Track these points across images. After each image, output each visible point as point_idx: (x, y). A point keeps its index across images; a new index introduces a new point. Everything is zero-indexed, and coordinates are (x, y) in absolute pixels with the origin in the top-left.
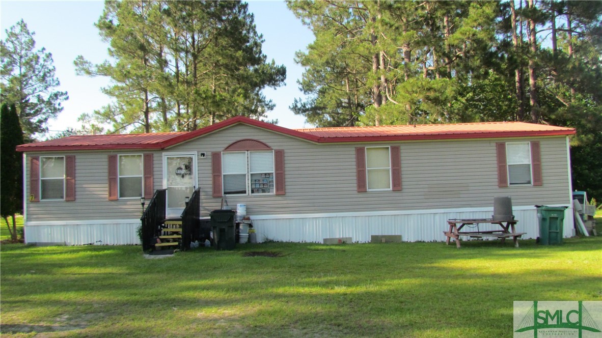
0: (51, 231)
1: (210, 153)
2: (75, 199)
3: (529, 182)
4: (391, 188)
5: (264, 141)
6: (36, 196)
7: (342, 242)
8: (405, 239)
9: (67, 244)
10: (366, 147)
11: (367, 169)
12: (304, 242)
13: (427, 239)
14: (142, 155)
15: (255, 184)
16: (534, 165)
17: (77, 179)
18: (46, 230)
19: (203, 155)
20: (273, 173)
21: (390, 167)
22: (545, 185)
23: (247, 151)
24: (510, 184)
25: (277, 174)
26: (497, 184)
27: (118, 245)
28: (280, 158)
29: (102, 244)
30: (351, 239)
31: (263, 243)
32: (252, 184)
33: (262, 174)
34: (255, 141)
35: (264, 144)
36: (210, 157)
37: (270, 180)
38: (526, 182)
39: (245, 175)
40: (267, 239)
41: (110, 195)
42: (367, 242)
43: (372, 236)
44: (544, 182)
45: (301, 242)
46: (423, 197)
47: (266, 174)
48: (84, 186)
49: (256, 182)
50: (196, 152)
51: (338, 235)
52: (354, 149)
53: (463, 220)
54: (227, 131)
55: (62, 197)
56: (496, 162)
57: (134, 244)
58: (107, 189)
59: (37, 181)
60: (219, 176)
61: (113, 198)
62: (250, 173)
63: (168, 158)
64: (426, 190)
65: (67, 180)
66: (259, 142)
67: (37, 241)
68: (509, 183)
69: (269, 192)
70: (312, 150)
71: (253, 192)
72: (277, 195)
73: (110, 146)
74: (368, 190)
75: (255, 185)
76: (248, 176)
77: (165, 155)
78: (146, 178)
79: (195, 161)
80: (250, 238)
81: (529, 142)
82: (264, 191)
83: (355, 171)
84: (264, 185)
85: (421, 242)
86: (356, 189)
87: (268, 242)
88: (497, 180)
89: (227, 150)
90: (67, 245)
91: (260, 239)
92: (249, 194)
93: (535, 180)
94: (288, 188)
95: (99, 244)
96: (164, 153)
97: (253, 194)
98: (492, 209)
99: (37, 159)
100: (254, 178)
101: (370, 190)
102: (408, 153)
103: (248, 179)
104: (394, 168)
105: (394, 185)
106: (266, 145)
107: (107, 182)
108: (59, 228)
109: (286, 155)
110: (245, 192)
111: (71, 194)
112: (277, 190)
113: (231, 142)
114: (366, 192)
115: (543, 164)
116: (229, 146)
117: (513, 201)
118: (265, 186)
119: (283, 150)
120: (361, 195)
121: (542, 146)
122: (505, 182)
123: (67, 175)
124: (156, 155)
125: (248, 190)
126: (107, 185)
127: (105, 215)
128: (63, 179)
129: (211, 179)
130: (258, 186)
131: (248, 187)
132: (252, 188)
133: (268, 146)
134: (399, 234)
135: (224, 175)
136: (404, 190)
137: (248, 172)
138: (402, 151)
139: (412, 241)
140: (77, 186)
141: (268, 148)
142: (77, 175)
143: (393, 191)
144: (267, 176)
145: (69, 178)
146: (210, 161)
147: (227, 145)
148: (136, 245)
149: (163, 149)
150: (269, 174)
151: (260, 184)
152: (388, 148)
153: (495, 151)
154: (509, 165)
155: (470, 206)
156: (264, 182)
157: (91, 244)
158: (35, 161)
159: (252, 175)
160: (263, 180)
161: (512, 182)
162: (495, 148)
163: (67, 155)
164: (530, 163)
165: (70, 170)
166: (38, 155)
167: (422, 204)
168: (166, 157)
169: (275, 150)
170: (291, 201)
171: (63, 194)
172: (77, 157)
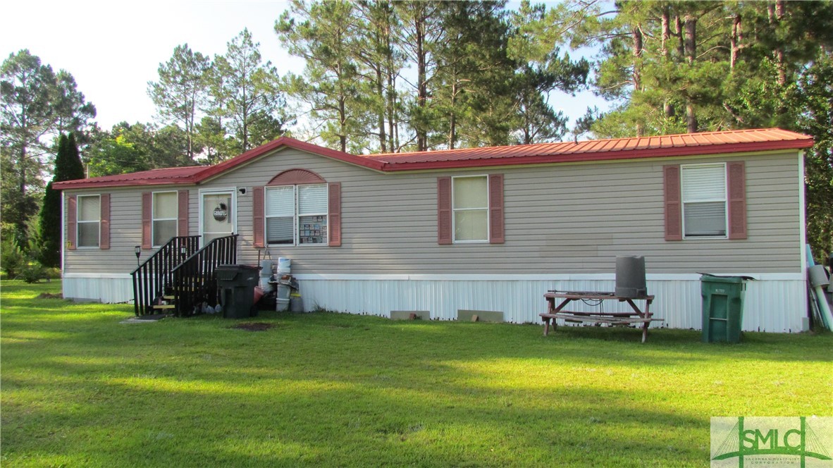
0: (87, 285)
1: (250, 189)
2: (110, 247)
3: (722, 234)
4: (488, 241)
5: (315, 171)
6: (73, 243)
7: (416, 318)
8: (508, 318)
9: (102, 301)
10: (452, 177)
11: (453, 209)
12: (365, 314)
14: (177, 192)
15: (305, 230)
16: (732, 204)
17: (112, 222)
18: (82, 284)
19: (243, 191)
20: (326, 216)
21: (488, 208)
22: (751, 239)
23: (295, 185)
24: (686, 235)
25: (330, 217)
26: (663, 234)
28: (335, 193)
30: (428, 313)
31: (313, 312)
32: (300, 231)
33: (313, 216)
34: (302, 170)
35: (315, 175)
36: (251, 194)
37: (323, 225)
38: (717, 232)
39: (292, 218)
40: (319, 307)
41: (144, 243)
42: (451, 319)
43: (459, 311)
44: (750, 233)
45: (361, 314)
46: (536, 254)
47: (318, 217)
48: (119, 231)
49: (306, 228)
50: (235, 187)
51: (411, 305)
52: (435, 180)
53: (569, 293)
54: (271, 159)
55: (98, 245)
56: (661, 198)
58: (141, 235)
59: (74, 224)
60: (262, 219)
61: (147, 246)
62: (298, 215)
63: (205, 196)
64: (544, 243)
65: (102, 223)
66: (309, 172)
67: (74, 296)
68: (683, 235)
69: (321, 242)
70: (377, 182)
71: (301, 241)
72: (330, 246)
74: (454, 241)
75: (304, 232)
76: (296, 219)
77: (201, 192)
78: (180, 222)
79: (234, 201)
80: (290, 304)
81: (725, 164)
82: (315, 241)
83: (436, 212)
84: (315, 232)
85: (531, 324)
86: (436, 239)
87: (320, 312)
88: (662, 229)
89: (272, 183)
90: (102, 303)
91: (309, 307)
92: (296, 244)
93: (732, 230)
94: (346, 236)
96: (200, 190)
97: (302, 245)
99: (74, 198)
100: (304, 222)
101: (457, 242)
102: (517, 185)
103: (296, 224)
104: (493, 208)
105: (492, 235)
106: (318, 176)
107: (141, 226)
108: (94, 282)
109: (343, 189)
110: (291, 242)
111: (106, 241)
112: (331, 239)
113: (276, 173)
114: (452, 244)
115: (749, 201)
116: (274, 179)
118: (316, 234)
119: (340, 183)
120: (444, 249)
121: (748, 170)
122: (678, 231)
123: (103, 218)
124: (191, 192)
125: (296, 239)
126: (141, 231)
128: (98, 223)
129: (252, 223)
130: (307, 234)
131: (296, 234)
132: (300, 236)
133: (320, 178)
134: (499, 310)
135: (267, 218)
136: (508, 243)
137: (296, 214)
138: (506, 182)
139: (519, 322)
140: (112, 231)
141: (321, 181)
142: (112, 218)
143: (491, 243)
144: (318, 220)
145: (104, 221)
146: (251, 199)
147: (271, 178)
149: (198, 184)
150: (321, 216)
151: (310, 231)
152: (486, 177)
153: (661, 180)
154: (685, 204)
156: (316, 229)
157: (125, 303)
158: (72, 200)
159: (300, 218)
160: (314, 226)
161: (689, 233)
162: (661, 174)
163: (103, 192)
164: (726, 199)
165: (106, 213)
166: (75, 194)
167: (533, 266)
168: (203, 194)
169: (329, 183)
170: (349, 256)
171: (98, 240)
172: (112, 195)
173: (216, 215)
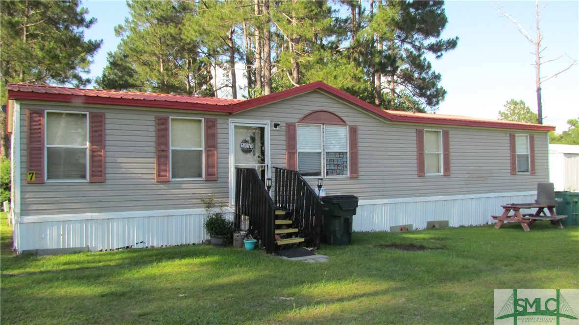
0: (64, 231)
1: (283, 124)
2: (105, 179)
3: (527, 171)
4: (442, 173)
5: (340, 114)
6: (40, 175)
7: (405, 230)
8: (451, 224)
9: (91, 249)
10: (424, 130)
11: (425, 152)
13: (466, 224)
14: (203, 119)
15: (330, 164)
16: (531, 156)
17: (108, 148)
18: (55, 229)
19: (276, 125)
20: (347, 153)
21: (442, 152)
22: (536, 173)
23: (323, 124)
24: (519, 172)
25: (351, 153)
26: (509, 171)
27: (168, 246)
29: (145, 247)
30: (411, 226)
32: (326, 164)
33: (336, 153)
34: (330, 113)
35: (339, 117)
36: (284, 129)
37: (344, 160)
39: (320, 153)
41: (159, 174)
42: (423, 228)
43: (427, 222)
44: (536, 170)
45: (370, 231)
46: (464, 182)
47: (340, 153)
48: (119, 160)
49: (331, 163)
50: (269, 121)
51: (402, 221)
52: (415, 131)
55: (84, 177)
56: (509, 151)
57: (191, 243)
58: (155, 166)
59: (40, 149)
60: (295, 153)
61: (162, 178)
62: (326, 151)
63: (236, 127)
64: (466, 175)
65: (92, 150)
66: (335, 115)
67: (37, 247)
68: (517, 170)
69: (343, 175)
70: (381, 129)
71: (327, 174)
72: (351, 178)
74: (426, 174)
75: (330, 166)
76: (324, 154)
77: (232, 122)
78: (208, 152)
79: (268, 134)
81: (528, 135)
82: (338, 173)
83: (416, 153)
84: (338, 166)
86: (416, 173)
88: (509, 168)
89: (303, 121)
90: (91, 251)
92: (324, 176)
93: (531, 169)
94: (362, 170)
95: (141, 246)
96: (230, 120)
97: (329, 177)
99: (41, 114)
100: (329, 158)
102: (455, 137)
103: (324, 159)
104: (445, 153)
105: (445, 170)
106: (341, 119)
107: (154, 155)
108: (78, 226)
109: (359, 132)
110: (320, 174)
111: (99, 173)
112: (351, 172)
113: (307, 112)
114: (424, 176)
115: (536, 155)
116: (305, 117)
118: (339, 168)
119: (357, 126)
120: (421, 180)
121: (535, 140)
122: (515, 170)
123: (92, 142)
124: (220, 121)
125: (324, 170)
126: (155, 160)
127: (150, 203)
128: (86, 149)
129: (286, 157)
130: (332, 167)
131: (324, 167)
132: (327, 169)
133: (343, 121)
134: (447, 220)
135: (299, 152)
136: (452, 176)
137: (324, 150)
138: (450, 136)
139: (456, 226)
140: (108, 159)
141: (343, 123)
142: (107, 143)
143: (444, 176)
144: (341, 156)
145: (95, 147)
146: (284, 133)
147: (303, 116)
148: (194, 244)
149: (230, 114)
150: (343, 153)
151: (335, 164)
152: (440, 132)
153: (509, 141)
154: (517, 155)
155: (494, 191)
156: (338, 163)
157: (128, 247)
158: (36, 117)
159: (327, 153)
160: (337, 161)
161: (521, 170)
162: (509, 138)
163: (92, 110)
164: (529, 154)
165: (97, 137)
166: (42, 108)
167: (463, 190)
168: (234, 124)
169: (349, 126)
170: (364, 186)
171: (85, 171)
172: (108, 115)
173: (243, 147)
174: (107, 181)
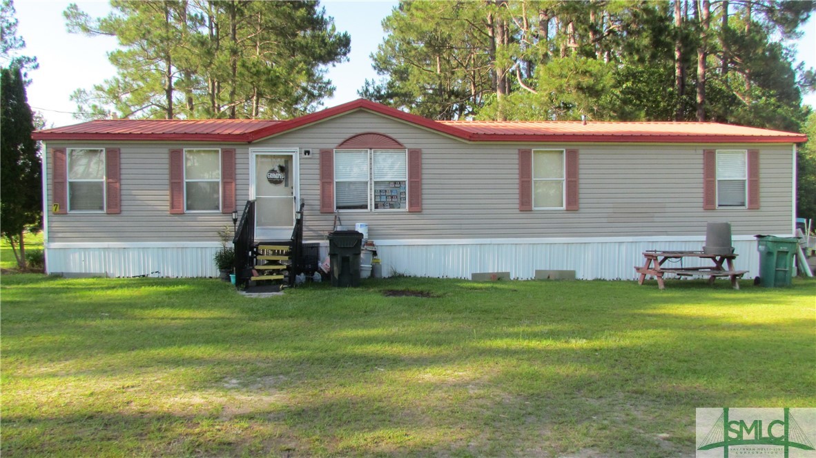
0: (85, 257)
1: (316, 151)
2: (121, 211)
3: (743, 204)
4: (564, 207)
5: (393, 136)
6: (63, 206)
7: (499, 278)
8: (579, 276)
9: (109, 275)
10: (533, 150)
11: (533, 179)
12: (445, 277)
13: (608, 276)
14: (220, 150)
15: (381, 196)
16: (750, 182)
17: (123, 182)
18: (77, 255)
19: (307, 152)
20: (405, 181)
21: (565, 178)
22: (762, 209)
23: (371, 149)
24: (719, 206)
25: (411, 182)
26: (702, 205)
27: (184, 277)
28: (415, 159)
29: (160, 277)
30: (508, 274)
31: (389, 278)
32: (375, 196)
33: (390, 182)
34: (381, 135)
35: (393, 140)
36: (318, 156)
37: (402, 191)
38: (739, 204)
39: (367, 182)
40: (395, 273)
41: (172, 206)
42: (530, 279)
43: (536, 271)
44: (762, 204)
45: (441, 277)
46: (605, 220)
47: (395, 182)
48: (134, 192)
49: (382, 194)
50: (298, 149)
51: (492, 268)
52: (517, 151)
53: (664, 252)
54: (342, 121)
55: (101, 208)
56: (702, 176)
57: (208, 276)
58: (168, 198)
59: (63, 183)
60: (331, 183)
61: (176, 210)
62: (374, 180)
63: (257, 156)
64: (611, 210)
65: (108, 183)
66: (387, 137)
67: (64, 270)
68: (717, 204)
69: (399, 208)
70: (461, 151)
71: (376, 207)
72: (410, 212)
73: (173, 136)
74: (533, 208)
75: (380, 198)
76: (371, 184)
77: (253, 152)
78: (225, 183)
79: (296, 161)
80: (373, 270)
81: (746, 151)
82: (392, 206)
83: (517, 181)
84: (392, 197)
85: (600, 280)
86: (517, 206)
87: (397, 278)
88: (702, 200)
89: (342, 146)
90: (109, 277)
91: (385, 273)
92: (371, 210)
93: (751, 202)
94: (427, 202)
95: (156, 275)
96: (251, 149)
97: (378, 210)
98: (704, 238)
99: (63, 151)
100: (378, 188)
101: (536, 209)
102: (588, 158)
103: (371, 189)
104: (569, 179)
105: (569, 203)
106: (396, 142)
107: (168, 187)
108: (97, 253)
109: (424, 156)
110: (365, 207)
111: (115, 205)
112: (411, 205)
113: (348, 136)
114: (531, 211)
115: (762, 180)
116: (345, 142)
117: (732, 228)
118: (393, 200)
119: (420, 149)
120: (525, 215)
121: (761, 157)
122: (713, 202)
123: (108, 176)
124: (239, 151)
125: (371, 203)
126: (168, 192)
127: (165, 234)
128: (102, 182)
129: (319, 187)
130: (384, 199)
131: (371, 199)
132: (375, 202)
133: (399, 144)
134: (572, 269)
135: (337, 182)
136: (582, 210)
137: (371, 179)
138: (581, 156)
139: (589, 279)
140: (123, 192)
141: (400, 147)
142: (123, 177)
143: (567, 210)
144: (396, 186)
145: (111, 180)
146: (318, 161)
147: (342, 140)
148: (211, 277)
149: (250, 143)
150: (400, 182)
151: (388, 196)
152: (562, 152)
153: (702, 161)
154: (719, 181)
155: (666, 233)
156: (393, 194)
157: (144, 276)
158: (59, 154)
159: (376, 183)
160: (391, 191)
161: (721, 204)
162: (702, 157)
163: (108, 146)
164: (746, 178)
165: (113, 170)
166: (64, 146)
167: (603, 230)
168: (255, 154)
169: (408, 149)
170: (429, 222)
171: (103, 203)
172: (123, 150)
174: (123, 212)
